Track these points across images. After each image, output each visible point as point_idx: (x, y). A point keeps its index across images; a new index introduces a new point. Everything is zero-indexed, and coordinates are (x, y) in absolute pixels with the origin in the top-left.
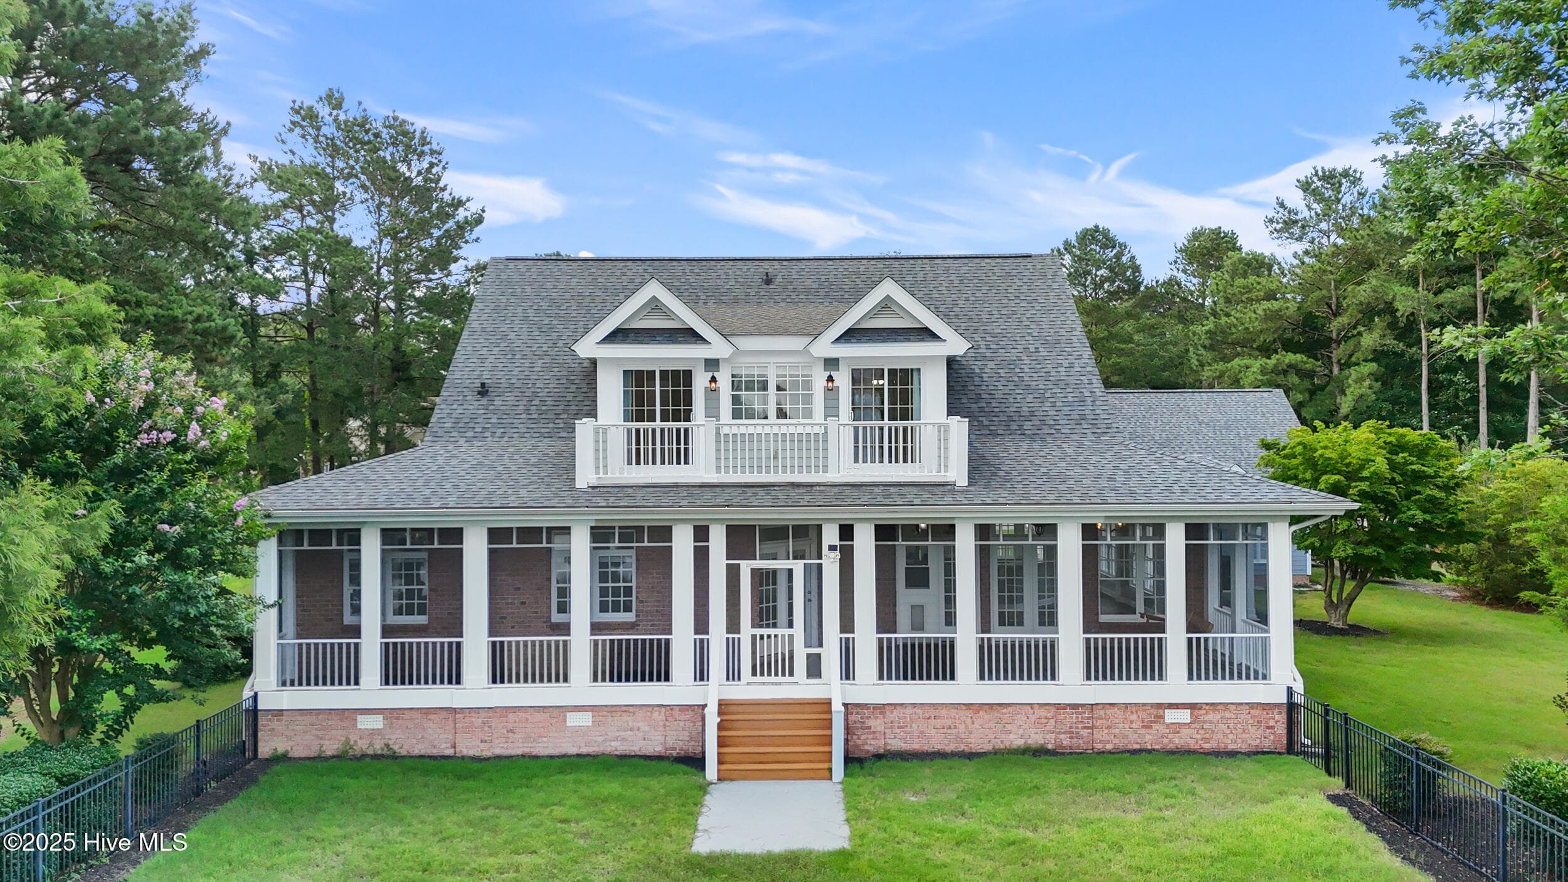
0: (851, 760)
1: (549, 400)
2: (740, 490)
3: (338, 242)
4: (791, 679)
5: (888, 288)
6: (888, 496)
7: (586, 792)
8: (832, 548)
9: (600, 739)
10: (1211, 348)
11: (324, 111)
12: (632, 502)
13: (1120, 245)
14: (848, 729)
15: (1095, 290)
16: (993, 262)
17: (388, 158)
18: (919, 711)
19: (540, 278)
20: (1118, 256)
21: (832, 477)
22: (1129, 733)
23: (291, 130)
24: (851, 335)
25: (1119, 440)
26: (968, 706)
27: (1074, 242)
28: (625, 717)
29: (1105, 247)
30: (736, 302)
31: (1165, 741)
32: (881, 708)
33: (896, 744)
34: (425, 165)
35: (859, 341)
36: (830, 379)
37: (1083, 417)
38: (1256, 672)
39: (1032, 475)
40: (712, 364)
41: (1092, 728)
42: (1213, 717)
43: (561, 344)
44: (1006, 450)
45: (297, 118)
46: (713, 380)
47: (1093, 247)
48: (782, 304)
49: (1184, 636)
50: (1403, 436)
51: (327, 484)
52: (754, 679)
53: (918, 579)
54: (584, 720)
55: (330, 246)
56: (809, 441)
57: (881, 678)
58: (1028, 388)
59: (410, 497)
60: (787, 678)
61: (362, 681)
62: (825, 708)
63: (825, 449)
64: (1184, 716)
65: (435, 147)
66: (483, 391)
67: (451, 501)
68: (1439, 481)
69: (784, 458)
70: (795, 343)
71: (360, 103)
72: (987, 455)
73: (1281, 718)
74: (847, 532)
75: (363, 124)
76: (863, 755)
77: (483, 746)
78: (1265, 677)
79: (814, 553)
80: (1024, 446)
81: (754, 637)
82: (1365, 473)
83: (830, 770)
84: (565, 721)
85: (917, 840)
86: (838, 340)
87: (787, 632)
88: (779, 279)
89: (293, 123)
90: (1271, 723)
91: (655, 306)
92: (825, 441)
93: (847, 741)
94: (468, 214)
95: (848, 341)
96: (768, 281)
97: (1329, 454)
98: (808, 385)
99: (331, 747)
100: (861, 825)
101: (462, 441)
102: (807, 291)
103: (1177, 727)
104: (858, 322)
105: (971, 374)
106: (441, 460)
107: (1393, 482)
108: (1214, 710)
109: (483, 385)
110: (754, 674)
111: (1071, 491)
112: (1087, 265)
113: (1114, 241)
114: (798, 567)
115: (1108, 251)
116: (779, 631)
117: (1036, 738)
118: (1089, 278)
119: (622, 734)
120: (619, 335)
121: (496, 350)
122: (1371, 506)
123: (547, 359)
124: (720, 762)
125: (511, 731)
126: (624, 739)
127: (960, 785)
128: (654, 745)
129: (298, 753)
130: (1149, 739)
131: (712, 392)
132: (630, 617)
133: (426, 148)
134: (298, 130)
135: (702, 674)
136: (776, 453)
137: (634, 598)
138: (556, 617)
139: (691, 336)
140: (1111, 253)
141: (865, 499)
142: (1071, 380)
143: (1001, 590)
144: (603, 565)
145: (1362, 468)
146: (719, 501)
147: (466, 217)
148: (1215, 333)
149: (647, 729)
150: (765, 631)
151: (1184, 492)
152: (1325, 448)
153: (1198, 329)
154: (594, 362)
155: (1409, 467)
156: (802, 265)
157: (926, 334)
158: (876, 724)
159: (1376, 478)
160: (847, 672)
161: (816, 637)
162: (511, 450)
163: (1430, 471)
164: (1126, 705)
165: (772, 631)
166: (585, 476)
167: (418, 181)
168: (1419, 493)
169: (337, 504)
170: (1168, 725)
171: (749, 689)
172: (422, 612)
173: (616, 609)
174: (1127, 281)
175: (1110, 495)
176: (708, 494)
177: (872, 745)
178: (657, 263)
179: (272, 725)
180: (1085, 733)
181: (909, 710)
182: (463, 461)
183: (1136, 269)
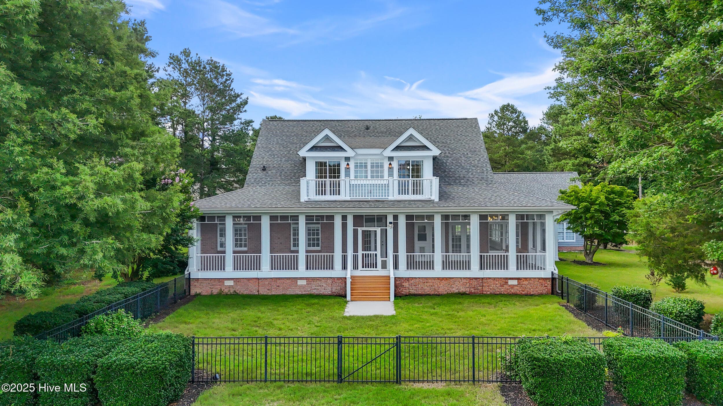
0: (397, 296)
1: (288, 173)
2: (358, 203)
3: (190, 112)
4: (376, 269)
5: (411, 131)
6: (411, 204)
7: (307, 303)
8: (390, 223)
9: (309, 289)
10: (553, 156)
11: (183, 58)
12: (320, 206)
13: (519, 112)
14: (396, 286)
15: (508, 131)
16: (452, 121)
17: (209, 77)
18: (421, 280)
19: (282, 128)
20: (518, 117)
21: (391, 198)
22: (495, 288)
23: (169, 66)
24: (398, 148)
25: (495, 186)
26: (438, 278)
27: (499, 111)
28: (318, 282)
29: (512, 113)
30: (355, 136)
31: (509, 291)
32: (408, 279)
33: (413, 291)
34: (224, 80)
35: (401, 150)
36: (390, 164)
37: (483, 178)
38: (541, 268)
39: (462, 198)
40: (347, 159)
41: (482, 286)
42: (526, 282)
43: (291, 152)
44: (454, 189)
45: (172, 61)
46: (348, 164)
47: (507, 113)
48: (373, 137)
49: (515, 254)
50: (613, 188)
51: (213, 200)
52: (363, 269)
53: (422, 237)
54: (304, 282)
55: (186, 114)
56: (382, 187)
57: (408, 269)
58: (463, 168)
59: (243, 204)
60: (375, 269)
61: (226, 269)
62: (388, 278)
63: (388, 190)
64: (515, 282)
65: (228, 72)
66: (264, 169)
67: (258, 205)
68: (626, 205)
69: (374, 193)
70: (378, 151)
71: (197, 54)
72: (447, 191)
73: (549, 283)
74: (396, 217)
75: (199, 63)
76: (401, 295)
77: (268, 291)
78: (544, 269)
79: (385, 225)
80: (461, 188)
81: (363, 254)
82: (597, 202)
83: (389, 298)
84: (297, 283)
85: (418, 314)
86: (393, 150)
87: (375, 253)
88: (371, 128)
89: (170, 63)
90: (546, 285)
91: (327, 138)
92: (388, 187)
93: (395, 290)
94: (241, 100)
95: (397, 150)
96: (367, 128)
97: (583, 195)
98: (382, 166)
99: (215, 292)
100: (400, 310)
101: (258, 187)
102: (382, 133)
103: (512, 286)
104: (400, 144)
105: (442, 163)
106: (252, 193)
107: (608, 205)
108: (526, 280)
109: (264, 167)
110: (363, 267)
111: (475, 202)
112: (504, 120)
113: (516, 110)
114: (378, 230)
115: (514, 115)
116: (372, 252)
117: (462, 290)
118: (505, 126)
119: (317, 287)
120: (314, 148)
121: (268, 154)
122: (600, 214)
123: (286, 158)
124: (351, 295)
125: (278, 286)
126: (318, 289)
127: (434, 302)
128: (328, 291)
129: (204, 293)
130: (503, 290)
131: (348, 169)
132: (319, 248)
133: (224, 73)
134: (172, 66)
135: (345, 267)
136: (371, 190)
137: (320, 242)
138: (292, 248)
139: (339, 148)
140: (515, 116)
141: (402, 206)
142: (479, 165)
143: (453, 241)
144: (309, 230)
145: (596, 200)
146: (350, 206)
147: (241, 102)
148: (555, 150)
149: (325, 286)
150: (367, 252)
151: (515, 203)
152: (583, 192)
153: (548, 148)
154: (304, 159)
155: (615, 200)
156: (380, 122)
157: (425, 148)
158: (406, 284)
159: (601, 204)
160: (396, 267)
161: (385, 254)
162: (276, 189)
163: (623, 201)
164: (495, 278)
165: (369, 252)
166: (304, 198)
167: (221, 87)
168: (618, 209)
169: (218, 207)
170: (510, 286)
171: (361, 272)
172: (245, 246)
173: (314, 246)
174: (522, 127)
175: (489, 204)
176: (347, 204)
177: (405, 292)
178: (325, 122)
179: (195, 284)
180: (480, 288)
181: (417, 280)
182: (259, 193)
183: (526, 122)
